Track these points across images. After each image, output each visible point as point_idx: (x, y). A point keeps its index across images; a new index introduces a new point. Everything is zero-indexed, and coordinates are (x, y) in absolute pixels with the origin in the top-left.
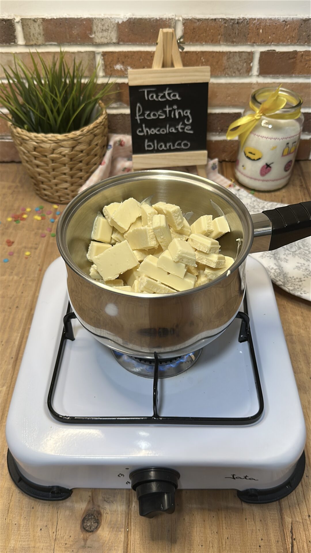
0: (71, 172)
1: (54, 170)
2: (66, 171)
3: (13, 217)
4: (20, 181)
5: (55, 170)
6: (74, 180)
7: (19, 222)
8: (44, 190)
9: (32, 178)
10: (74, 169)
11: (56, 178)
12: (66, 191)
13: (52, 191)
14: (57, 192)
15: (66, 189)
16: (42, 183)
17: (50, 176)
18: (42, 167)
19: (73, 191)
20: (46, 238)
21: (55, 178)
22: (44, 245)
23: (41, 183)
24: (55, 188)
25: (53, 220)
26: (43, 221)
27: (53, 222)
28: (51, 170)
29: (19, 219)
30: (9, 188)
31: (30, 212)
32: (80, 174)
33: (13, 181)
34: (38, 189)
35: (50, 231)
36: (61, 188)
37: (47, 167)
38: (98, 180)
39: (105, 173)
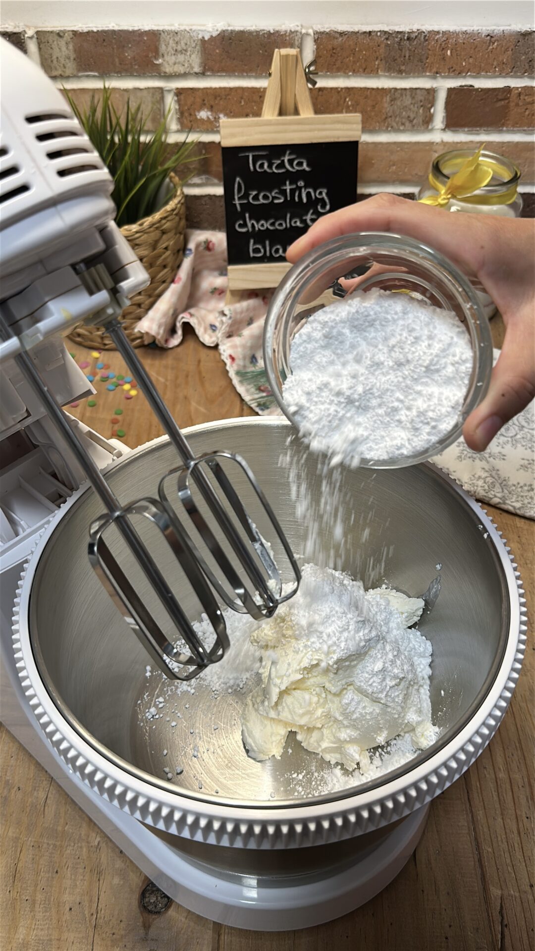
14: (98, 329)
19: (125, 329)
25: (90, 378)
38: (169, 309)
39: (180, 298)
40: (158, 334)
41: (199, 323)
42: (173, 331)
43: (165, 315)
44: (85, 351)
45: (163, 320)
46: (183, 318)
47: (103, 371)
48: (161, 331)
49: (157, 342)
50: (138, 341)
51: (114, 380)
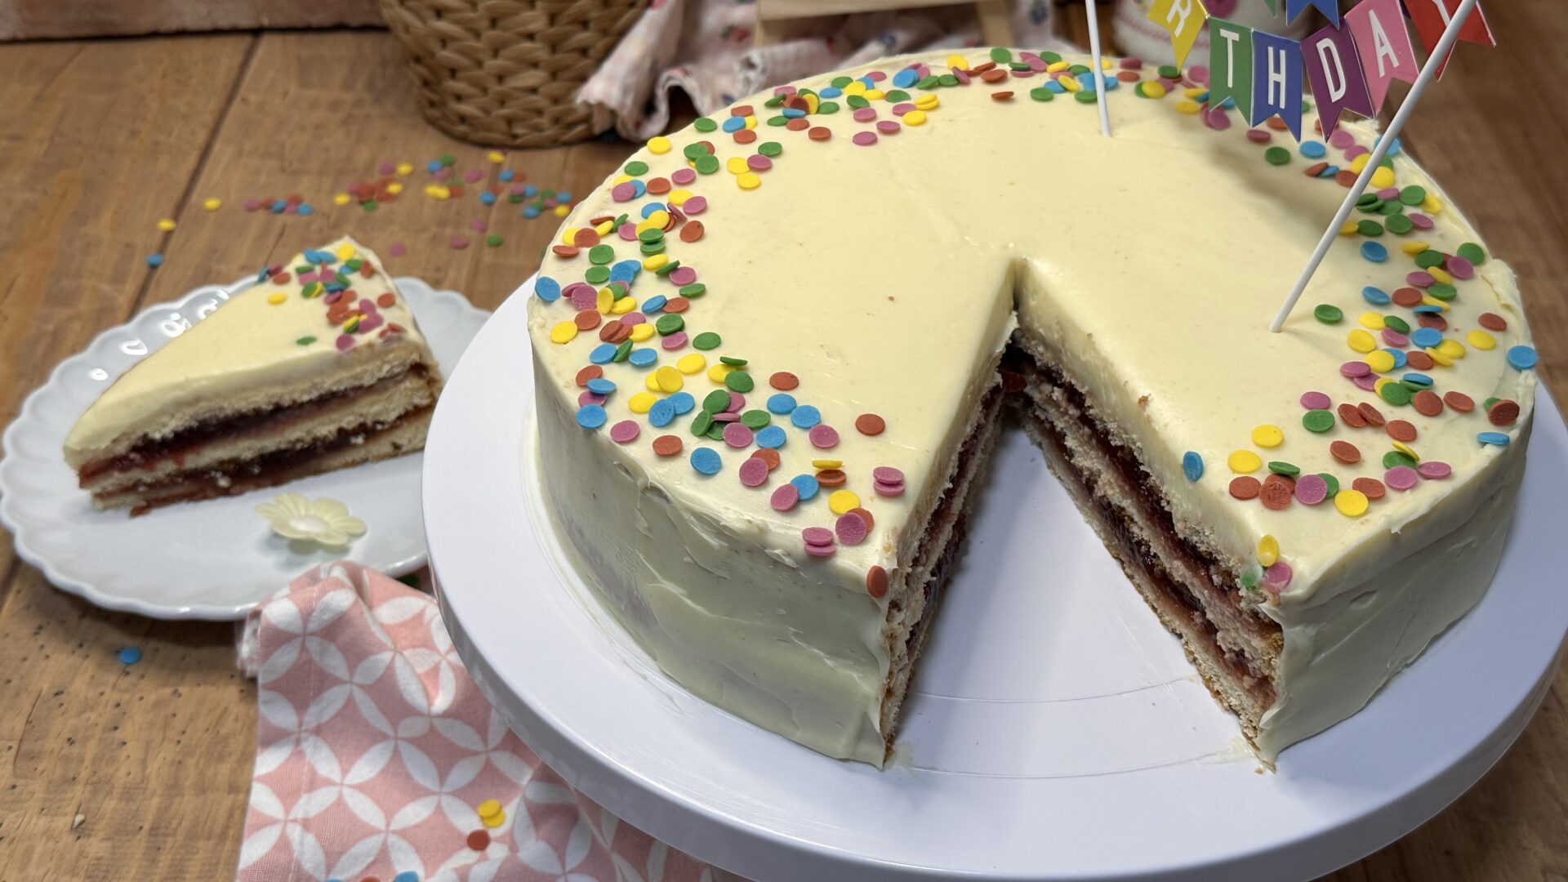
0: (553, 30)
1: (494, 23)
2: (533, 27)
3: (352, 193)
4: (371, 86)
5: (501, 24)
6: (562, 58)
7: (374, 208)
8: (459, 98)
9: (418, 60)
10: (564, 19)
11: (502, 53)
12: (533, 98)
13: (485, 99)
14: (502, 103)
15: (534, 90)
16: (453, 73)
17: (479, 45)
18: (456, 16)
19: (556, 100)
20: (469, 252)
21: (496, 53)
22: (465, 272)
23: (447, 73)
24: (495, 88)
25: (489, 198)
26: (456, 201)
27: (490, 204)
28: (485, 23)
29: (375, 197)
30: (335, 105)
31: (411, 174)
32: (582, 37)
33: (347, 85)
34: (435, 97)
35: (483, 230)
36: (516, 89)
37: (471, 15)
38: (643, 57)
39: (663, 37)
40: (622, 105)
41: (702, 88)
42: (648, 108)
43: (636, 68)
44: (474, 152)
45: (632, 80)
46: (669, 78)
47: (512, 185)
48: (629, 101)
49: (619, 127)
50: (580, 128)
51: (536, 200)
